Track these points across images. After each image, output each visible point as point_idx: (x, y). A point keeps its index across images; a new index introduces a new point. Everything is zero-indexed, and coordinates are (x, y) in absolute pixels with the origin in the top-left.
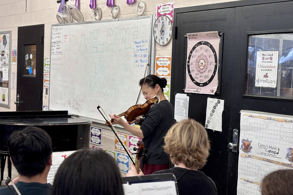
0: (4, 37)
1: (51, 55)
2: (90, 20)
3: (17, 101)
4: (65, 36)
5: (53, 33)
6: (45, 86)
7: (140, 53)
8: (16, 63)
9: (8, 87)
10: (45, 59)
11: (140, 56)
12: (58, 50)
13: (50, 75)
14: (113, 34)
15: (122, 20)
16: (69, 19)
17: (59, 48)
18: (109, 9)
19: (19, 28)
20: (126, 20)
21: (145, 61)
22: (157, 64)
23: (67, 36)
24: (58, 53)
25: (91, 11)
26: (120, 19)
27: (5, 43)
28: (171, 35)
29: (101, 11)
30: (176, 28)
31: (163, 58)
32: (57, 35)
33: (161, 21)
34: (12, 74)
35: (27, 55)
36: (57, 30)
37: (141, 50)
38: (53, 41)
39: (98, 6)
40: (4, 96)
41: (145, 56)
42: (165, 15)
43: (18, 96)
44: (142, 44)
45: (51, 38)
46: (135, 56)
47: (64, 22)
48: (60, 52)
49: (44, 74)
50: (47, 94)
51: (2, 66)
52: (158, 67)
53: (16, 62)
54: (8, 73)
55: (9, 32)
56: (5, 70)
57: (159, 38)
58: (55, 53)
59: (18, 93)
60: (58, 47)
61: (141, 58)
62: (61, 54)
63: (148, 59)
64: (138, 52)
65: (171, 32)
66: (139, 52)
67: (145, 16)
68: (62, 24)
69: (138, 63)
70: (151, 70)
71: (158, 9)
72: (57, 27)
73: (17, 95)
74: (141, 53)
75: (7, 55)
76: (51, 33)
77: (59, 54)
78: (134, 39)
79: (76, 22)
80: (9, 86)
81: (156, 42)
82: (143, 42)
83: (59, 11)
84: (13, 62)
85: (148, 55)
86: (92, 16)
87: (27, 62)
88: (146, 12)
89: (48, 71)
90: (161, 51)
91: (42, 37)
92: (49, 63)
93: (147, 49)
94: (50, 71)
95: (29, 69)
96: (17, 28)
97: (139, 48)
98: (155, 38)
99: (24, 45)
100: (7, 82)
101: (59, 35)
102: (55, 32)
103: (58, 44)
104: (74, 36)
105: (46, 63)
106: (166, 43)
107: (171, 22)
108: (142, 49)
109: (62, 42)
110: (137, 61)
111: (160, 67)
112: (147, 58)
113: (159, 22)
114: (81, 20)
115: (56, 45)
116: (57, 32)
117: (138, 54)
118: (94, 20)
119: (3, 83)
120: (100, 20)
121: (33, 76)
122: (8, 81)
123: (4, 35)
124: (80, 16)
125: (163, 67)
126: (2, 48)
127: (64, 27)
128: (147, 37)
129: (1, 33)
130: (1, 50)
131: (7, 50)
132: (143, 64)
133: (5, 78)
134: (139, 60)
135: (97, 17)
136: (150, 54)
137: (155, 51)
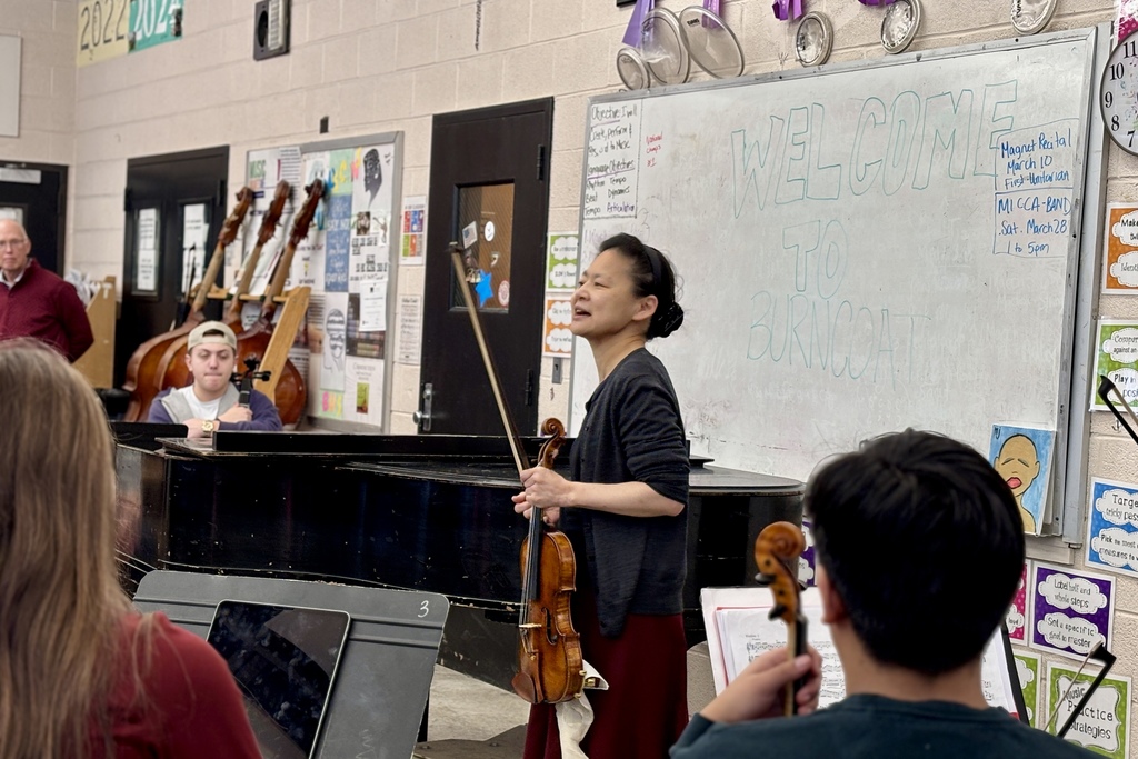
0: (372, 160)
1: (582, 219)
2: (776, 67)
3: (422, 408)
4: (653, 139)
5: (597, 130)
6: (548, 350)
7: (1024, 195)
8: (420, 261)
9: (381, 356)
10: (555, 238)
11: (1029, 205)
12: (619, 200)
14: (889, 120)
15: (933, 57)
16: (675, 67)
17: (621, 191)
18: (869, 17)
19: (439, 121)
21: (1054, 225)
22: (1115, 240)
23: (659, 138)
24: (616, 213)
25: (780, 32)
26: (925, 53)
27: (373, 183)
29: (831, 26)
32: (615, 139)
34: (400, 303)
35: (473, 226)
36: (613, 119)
37: (1034, 180)
38: (593, 162)
39: (816, 8)
40: (363, 392)
41: (1053, 205)
43: (428, 392)
44: (1038, 153)
45: (588, 150)
46: (1003, 205)
47: (651, 80)
48: (625, 208)
49: (547, 298)
50: (557, 379)
51: (360, 274)
52: (1119, 249)
53: (419, 254)
54: (383, 303)
55: (397, 138)
56: (372, 289)
58: (605, 213)
59: (426, 377)
60: (618, 187)
61: (1029, 215)
62: (633, 213)
63: (1068, 218)
64: (1015, 188)
66: (1021, 188)
67: (1059, 34)
68: (638, 92)
69: (1014, 239)
70: (1083, 266)
72: (616, 106)
73: (423, 389)
74: (1032, 194)
75: (384, 227)
76: (589, 129)
77: (622, 214)
78: (996, 136)
79: (705, 77)
80: (388, 352)
81: (1114, 141)
82: (1044, 144)
83: (629, 39)
84: (405, 254)
85: (1070, 198)
86: (783, 50)
87: (469, 252)
88: (1059, 16)
89: (564, 286)
90: (1134, 182)
91: (543, 149)
92: (573, 255)
93: (1067, 174)
95: (478, 280)
96: (431, 117)
97: (1024, 172)
98: (1110, 124)
99: (459, 186)
100: (377, 337)
101: (623, 137)
102: (606, 128)
103: (619, 176)
104: (693, 137)
105: (559, 256)
108: (1038, 173)
109: (635, 164)
110: (1009, 231)
111: (1128, 248)
112: (1064, 215)
113: (1130, 53)
114: (734, 68)
115: (607, 180)
116: (613, 127)
117: (1014, 197)
118: (791, 64)
119: (361, 341)
120: (824, 63)
121: (496, 310)
122: (382, 333)
124: (726, 51)
126: (361, 200)
127: (649, 102)
128: (1066, 125)
129: (355, 143)
130: (355, 211)
131: (381, 208)
132: (1041, 239)
133: (371, 321)
134: (1022, 226)
135: (811, 53)
136: (1079, 196)
137: (1106, 180)
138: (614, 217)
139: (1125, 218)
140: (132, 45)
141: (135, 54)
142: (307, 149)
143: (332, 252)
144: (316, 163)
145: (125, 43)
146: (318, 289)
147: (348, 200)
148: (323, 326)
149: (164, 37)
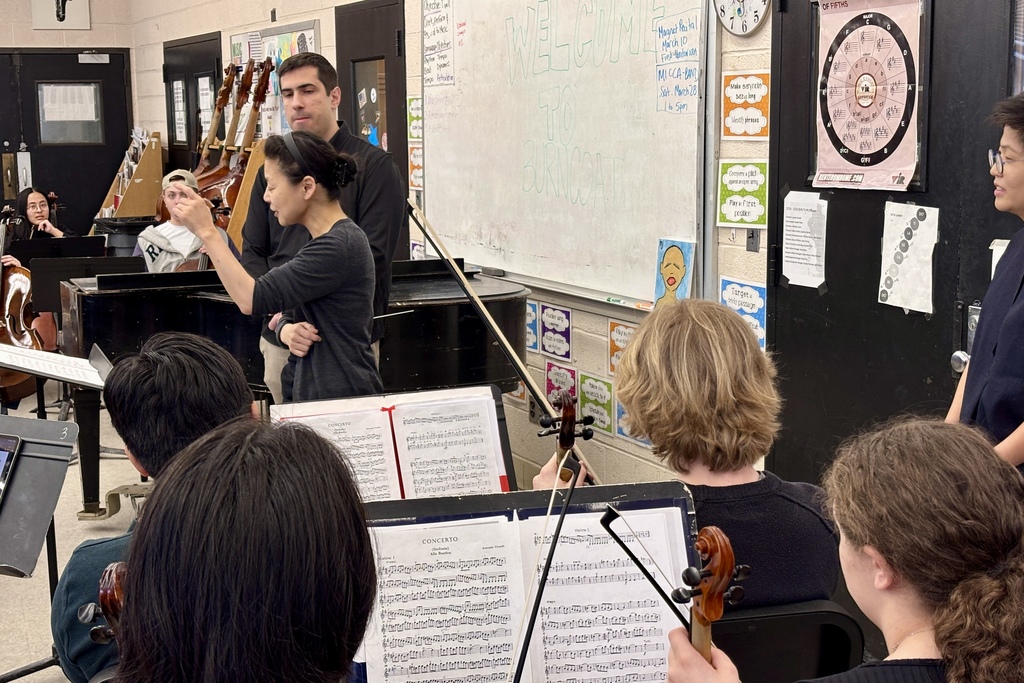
0: (302, 41)
1: (423, 86)
4: (460, 26)
5: (428, 19)
6: (412, 184)
7: (673, 66)
10: (411, 100)
11: (675, 75)
12: (443, 72)
13: (423, 149)
17: (445, 65)
19: (338, 11)
21: (690, 89)
22: (727, 99)
23: (464, 25)
24: (442, 82)
31: (746, 76)
32: (438, 25)
35: (363, 91)
36: (437, 10)
37: (677, 56)
38: (427, 44)
41: (689, 74)
44: (679, 35)
45: (423, 34)
46: (661, 74)
48: (447, 78)
49: (410, 146)
52: (730, 105)
55: (314, 26)
57: (729, 12)
58: (435, 82)
60: (442, 62)
61: (676, 82)
62: (452, 82)
63: (697, 83)
64: (667, 62)
66: (670, 61)
69: (668, 99)
70: (708, 118)
74: (677, 66)
76: (423, 20)
77: (446, 82)
78: (655, 22)
81: (723, 25)
82: (682, 28)
85: (698, 69)
87: (363, 111)
89: (418, 137)
90: (738, 54)
91: (399, 34)
92: (420, 113)
93: (695, 52)
96: (334, 9)
97: (672, 49)
98: (720, 12)
99: (354, 62)
101: (443, 24)
102: (433, 18)
103: (443, 53)
104: (483, 24)
105: (414, 113)
106: (752, 26)
108: (679, 50)
109: (451, 44)
110: (665, 93)
111: (736, 106)
112: (694, 82)
115: (435, 56)
116: (437, 15)
117: (667, 68)
123: (299, 34)
125: (746, 105)
128: (694, 13)
132: (682, 100)
134: (672, 90)
136: (703, 67)
137: (720, 54)
138: (442, 84)
139: (733, 82)
142: (265, 33)
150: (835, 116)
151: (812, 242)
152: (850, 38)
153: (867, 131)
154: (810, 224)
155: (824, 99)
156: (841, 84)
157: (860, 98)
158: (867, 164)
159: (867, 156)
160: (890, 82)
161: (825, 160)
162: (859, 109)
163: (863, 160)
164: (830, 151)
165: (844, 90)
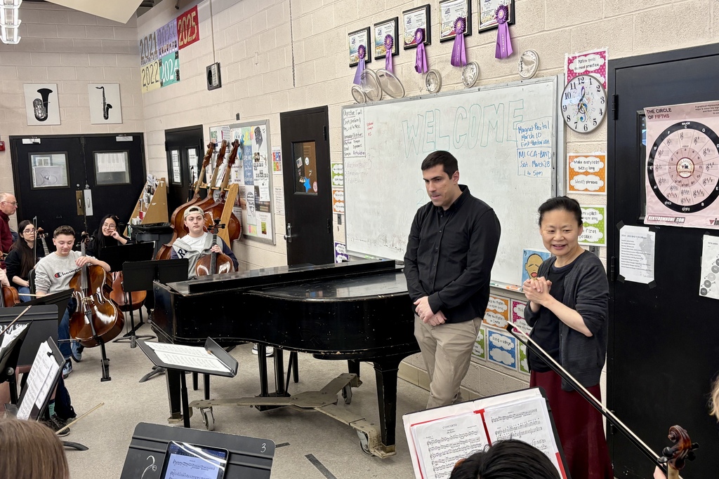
0: (258, 131)
2: (418, 93)
3: (287, 234)
4: (370, 124)
5: (346, 120)
6: (335, 211)
7: (530, 150)
8: (281, 172)
9: (269, 211)
10: (334, 164)
11: (532, 154)
12: (358, 150)
13: (344, 191)
14: (468, 116)
15: (486, 89)
16: (376, 93)
17: (359, 146)
18: (457, 72)
19: (282, 115)
20: (494, 88)
21: (544, 163)
22: (572, 170)
23: (372, 124)
24: (357, 155)
25: (419, 78)
26: (481, 87)
27: (259, 141)
28: (603, 111)
29: (440, 75)
30: (616, 98)
31: (586, 157)
32: (354, 124)
33: (579, 87)
34: (274, 190)
35: (300, 159)
36: (353, 115)
38: (346, 133)
39: (432, 68)
40: (264, 225)
41: (543, 154)
42: (587, 73)
43: (289, 227)
44: (535, 132)
45: (343, 128)
46: (521, 154)
47: (367, 99)
48: (361, 153)
49: (333, 189)
50: (340, 222)
51: (258, 178)
52: (573, 174)
53: (280, 170)
54: (268, 189)
55: (266, 122)
56: (263, 184)
57: (574, 119)
59: (288, 221)
60: (357, 144)
61: (533, 159)
62: (364, 155)
63: (550, 160)
64: (526, 147)
65: (603, 107)
66: (529, 147)
67: (541, 79)
68: (361, 104)
69: (526, 169)
70: (558, 181)
71: (569, 63)
72: (353, 110)
73: (287, 225)
74: (534, 150)
75: (265, 159)
76: (343, 120)
78: (515, 124)
79: (388, 98)
80: (272, 210)
81: (567, 124)
82: (537, 128)
83: (355, 82)
84: (275, 170)
85: (550, 151)
86: (421, 86)
87: (300, 170)
88: (539, 70)
89: (339, 185)
90: (579, 144)
91: (325, 128)
92: (341, 172)
93: (548, 141)
94: (344, 185)
96: (279, 114)
97: (529, 140)
98: (566, 119)
99: (293, 143)
100: (267, 204)
101: (357, 123)
102: (350, 119)
103: (357, 140)
104: (386, 123)
105: (336, 172)
106: (591, 127)
107: (604, 86)
108: (535, 140)
109: (363, 134)
110: (524, 165)
111: (578, 174)
112: (548, 159)
113: (573, 88)
114: (400, 95)
115: (352, 141)
116: (353, 119)
117: (526, 151)
118: (425, 92)
119: (261, 205)
120: (438, 92)
121: (313, 194)
122: (269, 202)
123: (256, 127)
124: (396, 87)
125: (586, 173)
126: (255, 149)
127: (366, 108)
128: (547, 119)
129: (250, 124)
130: (253, 152)
131: (263, 152)
132: (538, 169)
133: (264, 197)
134: (530, 163)
135: (433, 87)
136: (555, 151)
137: (565, 143)
139: (575, 160)
140: (162, 84)
141: (163, 88)
142: (232, 126)
143: (246, 169)
144: (236, 132)
145: (159, 83)
146: (242, 184)
147: (250, 147)
148: (246, 199)
149: (173, 80)
150: (660, 182)
151: (643, 256)
152: (671, 136)
153: (687, 192)
154: (641, 245)
155: (651, 172)
156: (665, 163)
157: (680, 172)
158: (687, 212)
159: (686, 207)
160: (705, 163)
161: (652, 208)
162: (679, 179)
163: (683, 209)
164: (656, 203)
165: (667, 167)
